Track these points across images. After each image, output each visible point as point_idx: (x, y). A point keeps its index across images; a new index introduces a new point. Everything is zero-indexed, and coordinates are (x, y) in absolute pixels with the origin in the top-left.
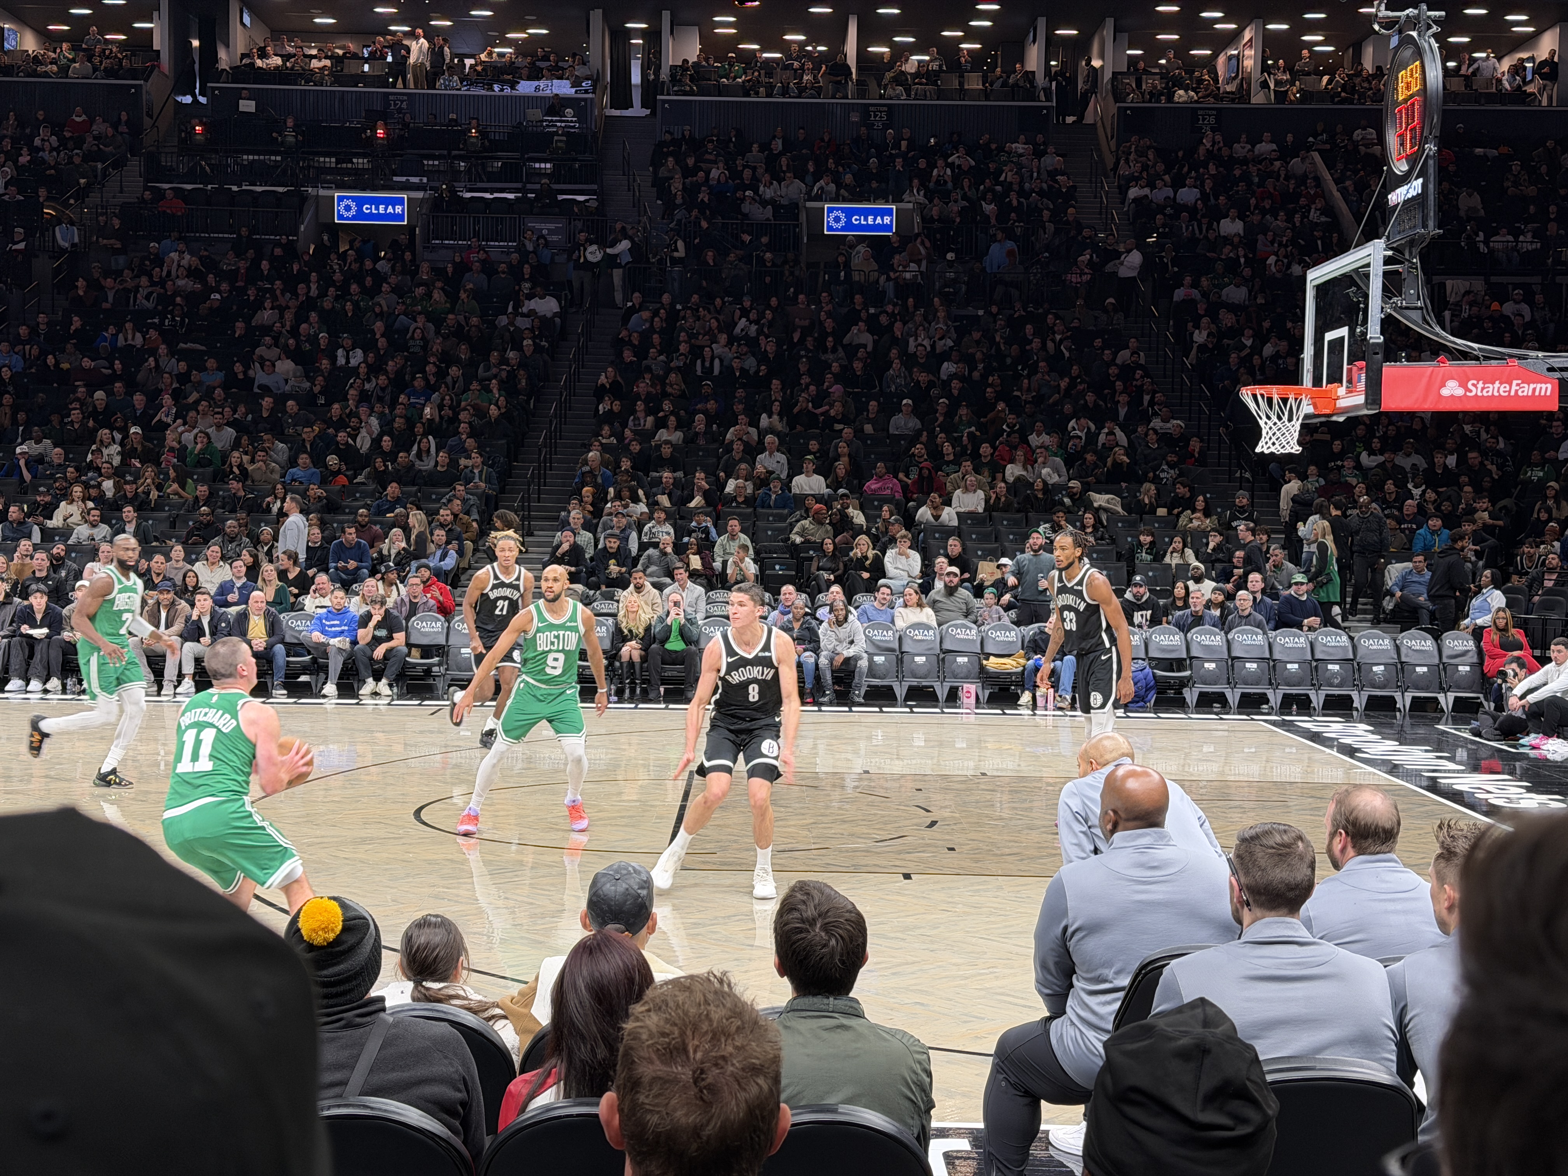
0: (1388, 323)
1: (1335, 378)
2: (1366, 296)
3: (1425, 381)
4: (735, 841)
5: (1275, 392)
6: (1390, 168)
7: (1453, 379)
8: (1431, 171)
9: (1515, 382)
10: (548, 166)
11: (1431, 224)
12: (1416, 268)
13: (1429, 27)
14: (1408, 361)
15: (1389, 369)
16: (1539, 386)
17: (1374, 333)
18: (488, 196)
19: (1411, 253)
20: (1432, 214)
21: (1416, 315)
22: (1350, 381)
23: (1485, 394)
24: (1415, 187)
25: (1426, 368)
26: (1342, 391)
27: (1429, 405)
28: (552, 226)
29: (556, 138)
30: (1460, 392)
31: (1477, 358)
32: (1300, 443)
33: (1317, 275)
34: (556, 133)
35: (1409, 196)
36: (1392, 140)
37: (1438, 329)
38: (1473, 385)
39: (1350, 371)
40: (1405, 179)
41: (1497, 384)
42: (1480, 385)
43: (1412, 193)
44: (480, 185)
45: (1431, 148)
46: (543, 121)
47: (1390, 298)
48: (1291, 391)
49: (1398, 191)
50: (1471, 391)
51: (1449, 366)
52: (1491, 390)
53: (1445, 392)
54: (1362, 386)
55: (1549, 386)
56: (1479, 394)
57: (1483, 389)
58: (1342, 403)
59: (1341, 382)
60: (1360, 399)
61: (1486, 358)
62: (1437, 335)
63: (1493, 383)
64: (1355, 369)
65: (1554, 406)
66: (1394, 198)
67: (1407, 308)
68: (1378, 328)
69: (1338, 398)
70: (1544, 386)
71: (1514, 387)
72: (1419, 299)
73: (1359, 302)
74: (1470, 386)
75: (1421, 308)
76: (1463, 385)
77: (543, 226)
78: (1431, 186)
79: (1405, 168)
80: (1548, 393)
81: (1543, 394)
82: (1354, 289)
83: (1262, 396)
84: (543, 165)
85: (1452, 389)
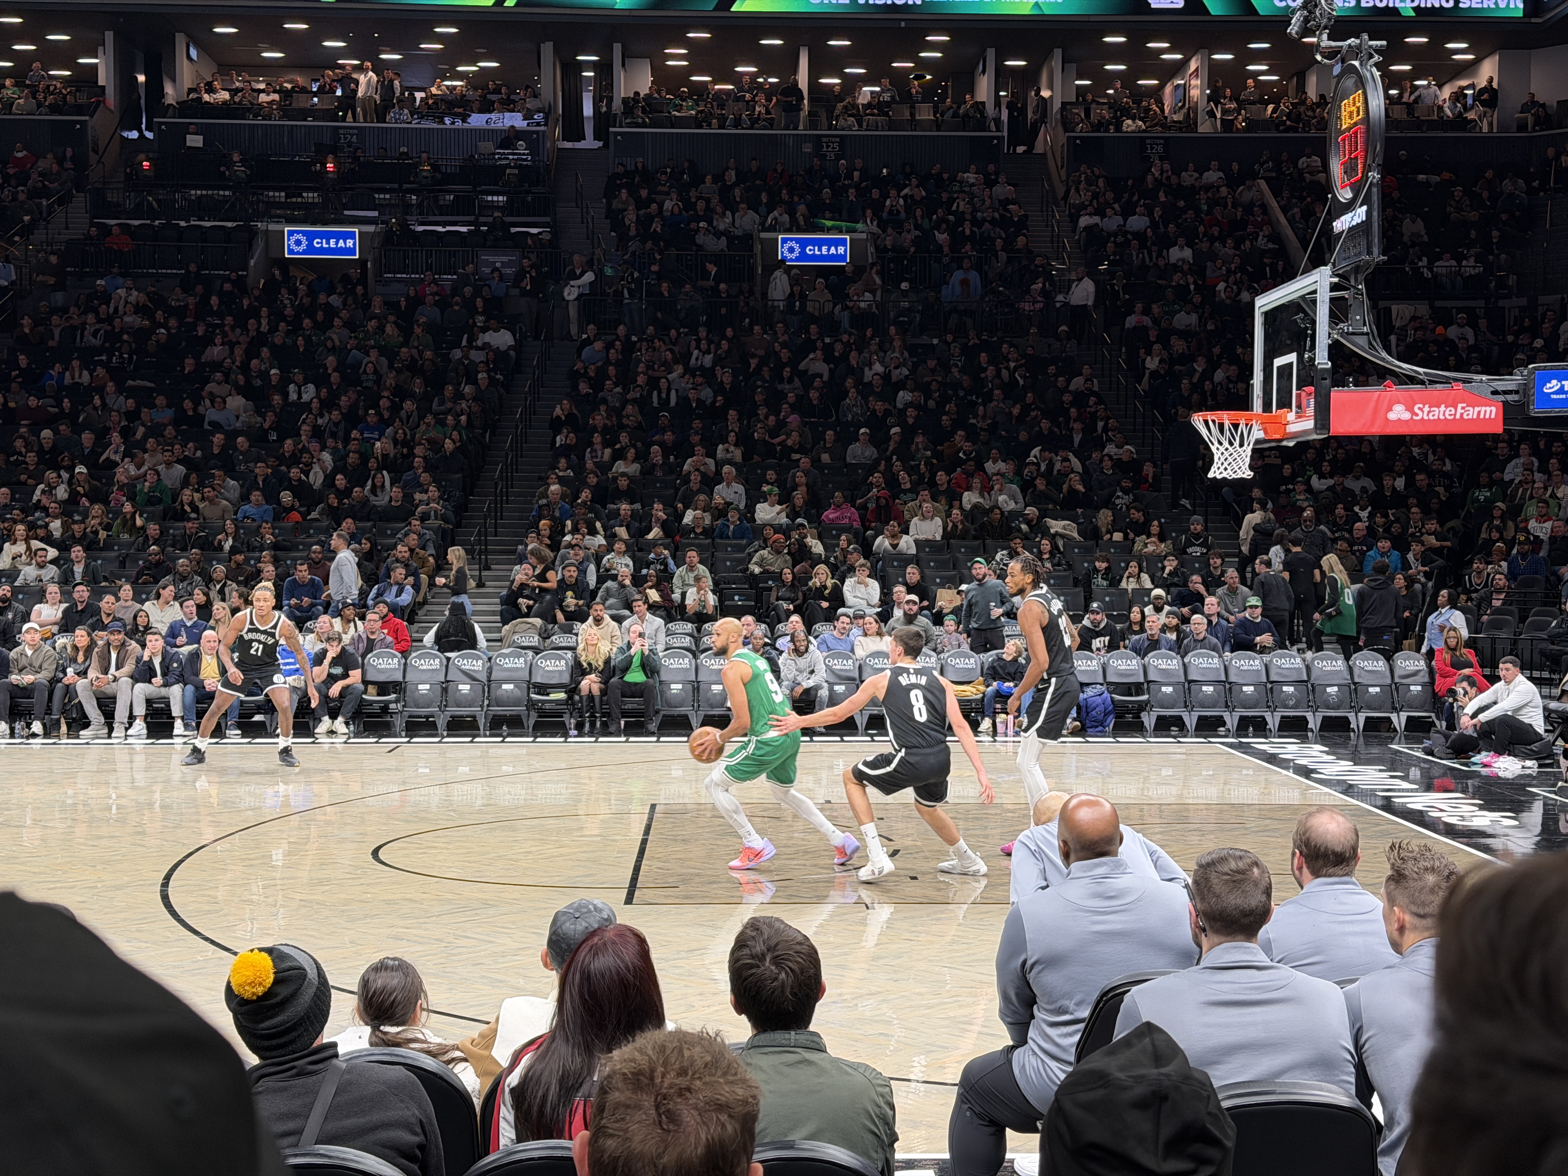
0: (1335, 349)
1: (1285, 403)
2: (1313, 322)
3: (1372, 404)
4: (698, 875)
5: (1226, 417)
6: (1334, 196)
7: (1399, 403)
8: (1375, 198)
9: (1460, 406)
10: (501, 198)
11: (1376, 251)
12: (1362, 295)
13: (1371, 56)
14: (1355, 386)
15: (1337, 395)
16: (1484, 409)
17: (1322, 359)
18: (440, 229)
19: (1356, 280)
20: (1376, 240)
21: (1362, 341)
22: (1299, 406)
23: (1431, 418)
24: (1360, 214)
25: (1373, 393)
26: (1291, 416)
27: (1376, 429)
28: (505, 259)
29: (508, 171)
30: (1406, 416)
31: (1422, 383)
32: (1251, 467)
33: (1265, 302)
34: (508, 166)
35: (1354, 223)
36: (1336, 168)
37: (1384, 354)
38: (1420, 409)
39: (1299, 396)
40: (1348, 207)
41: (1443, 408)
42: (1426, 409)
43: (1357, 220)
44: (432, 218)
45: (1374, 176)
46: (494, 154)
47: (1337, 324)
48: (1241, 417)
49: (1343, 218)
50: (1417, 415)
51: (1396, 391)
52: (1436, 413)
53: (1392, 416)
54: (1310, 411)
55: (1494, 409)
56: (1426, 418)
57: (1429, 412)
58: (1292, 428)
59: (1290, 407)
60: (1310, 424)
61: (1432, 382)
62: (1383, 360)
63: (1439, 407)
64: (1303, 394)
65: (1499, 429)
66: (1339, 225)
67: (1353, 334)
68: (1326, 354)
69: (1288, 423)
70: (1488, 409)
71: (1459, 411)
72: (1365, 324)
73: (1307, 328)
74: (1416, 409)
75: (1367, 334)
76: (1410, 409)
77: (496, 258)
78: (1375, 214)
79: (1349, 195)
80: (1493, 416)
81: (1487, 416)
82: (1301, 315)
83: (1214, 421)
84: (495, 198)
85: (1398, 413)
